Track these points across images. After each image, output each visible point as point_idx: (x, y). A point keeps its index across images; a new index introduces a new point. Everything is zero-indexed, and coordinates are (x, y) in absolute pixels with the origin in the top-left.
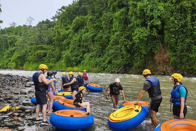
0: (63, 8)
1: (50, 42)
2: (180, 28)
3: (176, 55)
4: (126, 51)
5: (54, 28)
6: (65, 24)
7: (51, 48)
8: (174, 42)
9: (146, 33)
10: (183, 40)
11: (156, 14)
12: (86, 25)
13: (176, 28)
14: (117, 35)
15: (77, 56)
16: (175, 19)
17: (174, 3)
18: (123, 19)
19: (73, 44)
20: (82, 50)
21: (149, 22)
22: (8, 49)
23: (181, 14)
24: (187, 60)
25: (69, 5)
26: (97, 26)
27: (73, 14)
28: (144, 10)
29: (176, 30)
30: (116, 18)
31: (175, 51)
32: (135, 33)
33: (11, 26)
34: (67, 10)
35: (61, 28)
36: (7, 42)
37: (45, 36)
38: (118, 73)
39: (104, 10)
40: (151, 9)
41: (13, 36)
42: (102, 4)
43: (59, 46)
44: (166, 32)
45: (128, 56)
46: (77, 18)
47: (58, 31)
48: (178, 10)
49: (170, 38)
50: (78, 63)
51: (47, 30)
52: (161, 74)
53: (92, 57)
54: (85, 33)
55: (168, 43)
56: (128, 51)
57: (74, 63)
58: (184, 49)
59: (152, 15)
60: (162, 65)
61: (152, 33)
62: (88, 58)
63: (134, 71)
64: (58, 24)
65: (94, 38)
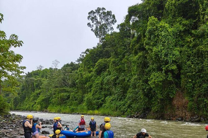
0: (88, 50)
1: (74, 85)
2: (197, 73)
3: (193, 101)
4: (144, 96)
5: (78, 71)
6: (88, 66)
7: (74, 90)
8: (191, 86)
9: (161, 77)
10: (200, 85)
11: (171, 58)
12: (108, 68)
13: (192, 72)
14: (135, 79)
15: (98, 99)
16: (192, 63)
17: (191, 47)
18: (140, 63)
19: (95, 87)
20: (103, 93)
21: (164, 67)
22: (34, 92)
23: (198, 58)
24: (205, 105)
25: (94, 48)
26: (120, 68)
27: (97, 57)
28: (159, 55)
29: (193, 75)
30: (134, 62)
31: (192, 96)
32: (151, 78)
33: (38, 69)
34: (91, 53)
35: (84, 70)
36: (33, 85)
37: (69, 79)
38: (137, 117)
39: (127, 52)
40: (165, 54)
41: (39, 79)
42: (125, 46)
43: (82, 88)
44: (182, 76)
45: (146, 101)
46: (100, 60)
47: (81, 74)
48: (195, 54)
49: (187, 83)
50: (99, 106)
51: (71, 72)
52: (178, 119)
53: (113, 100)
54: (107, 75)
55: (185, 87)
56: (146, 95)
57: (96, 107)
58: (201, 94)
59: (167, 60)
60: (181, 110)
61: (168, 77)
62: (109, 101)
63: (152, 115)
64: (82, 67)
65: (116, 81)
